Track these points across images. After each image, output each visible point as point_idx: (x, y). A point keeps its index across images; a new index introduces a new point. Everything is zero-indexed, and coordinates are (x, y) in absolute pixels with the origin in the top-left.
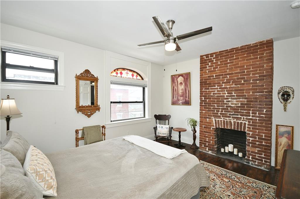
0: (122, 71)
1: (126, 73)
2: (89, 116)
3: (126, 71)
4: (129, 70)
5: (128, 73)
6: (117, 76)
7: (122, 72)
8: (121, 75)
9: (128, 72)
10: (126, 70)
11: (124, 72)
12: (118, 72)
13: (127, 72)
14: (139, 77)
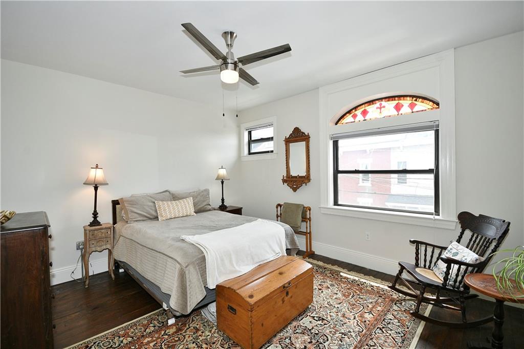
0: (366, 108)
1: (377, 108)
2: (295, 190)
3: (378, 104)
4: (385, 98)
5: (384, 107)
6: (354, 122)
7: (368, 110)
8: (364, 118)
9: (384, 103)
10: (377, 102)
11: (371, 109)
12: (356, 112)
13: (381, 104)
14: (426, 106)
